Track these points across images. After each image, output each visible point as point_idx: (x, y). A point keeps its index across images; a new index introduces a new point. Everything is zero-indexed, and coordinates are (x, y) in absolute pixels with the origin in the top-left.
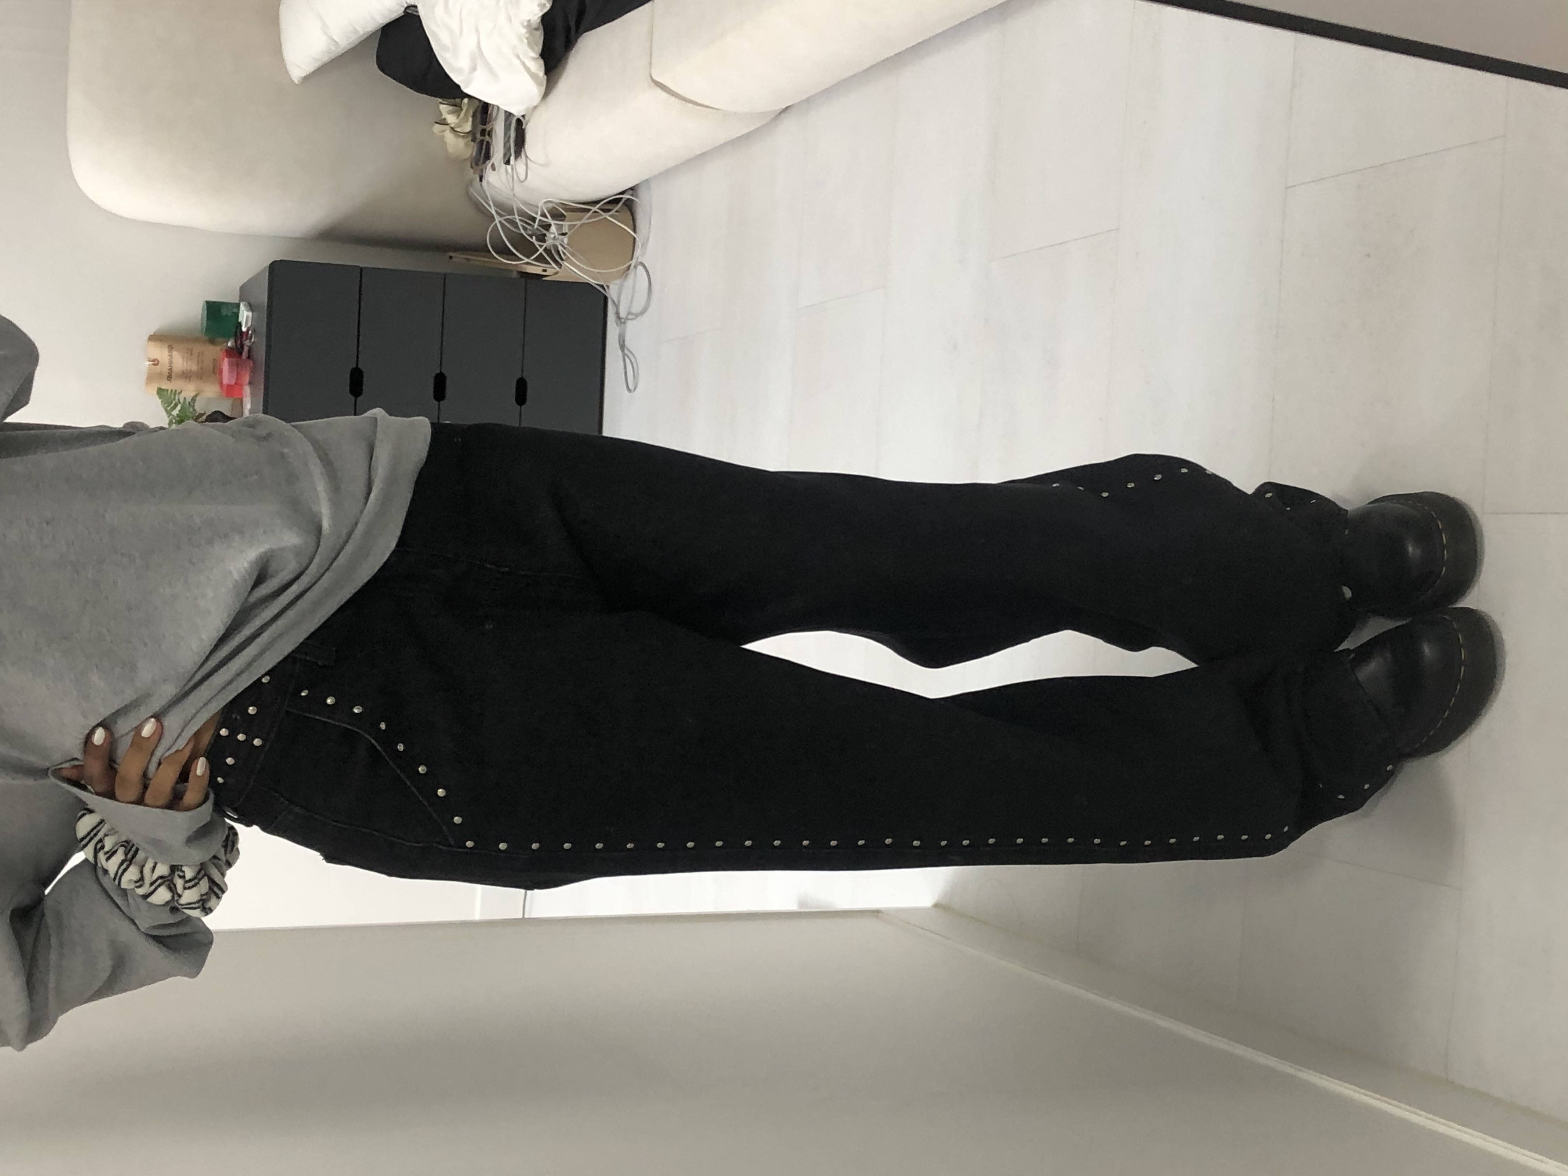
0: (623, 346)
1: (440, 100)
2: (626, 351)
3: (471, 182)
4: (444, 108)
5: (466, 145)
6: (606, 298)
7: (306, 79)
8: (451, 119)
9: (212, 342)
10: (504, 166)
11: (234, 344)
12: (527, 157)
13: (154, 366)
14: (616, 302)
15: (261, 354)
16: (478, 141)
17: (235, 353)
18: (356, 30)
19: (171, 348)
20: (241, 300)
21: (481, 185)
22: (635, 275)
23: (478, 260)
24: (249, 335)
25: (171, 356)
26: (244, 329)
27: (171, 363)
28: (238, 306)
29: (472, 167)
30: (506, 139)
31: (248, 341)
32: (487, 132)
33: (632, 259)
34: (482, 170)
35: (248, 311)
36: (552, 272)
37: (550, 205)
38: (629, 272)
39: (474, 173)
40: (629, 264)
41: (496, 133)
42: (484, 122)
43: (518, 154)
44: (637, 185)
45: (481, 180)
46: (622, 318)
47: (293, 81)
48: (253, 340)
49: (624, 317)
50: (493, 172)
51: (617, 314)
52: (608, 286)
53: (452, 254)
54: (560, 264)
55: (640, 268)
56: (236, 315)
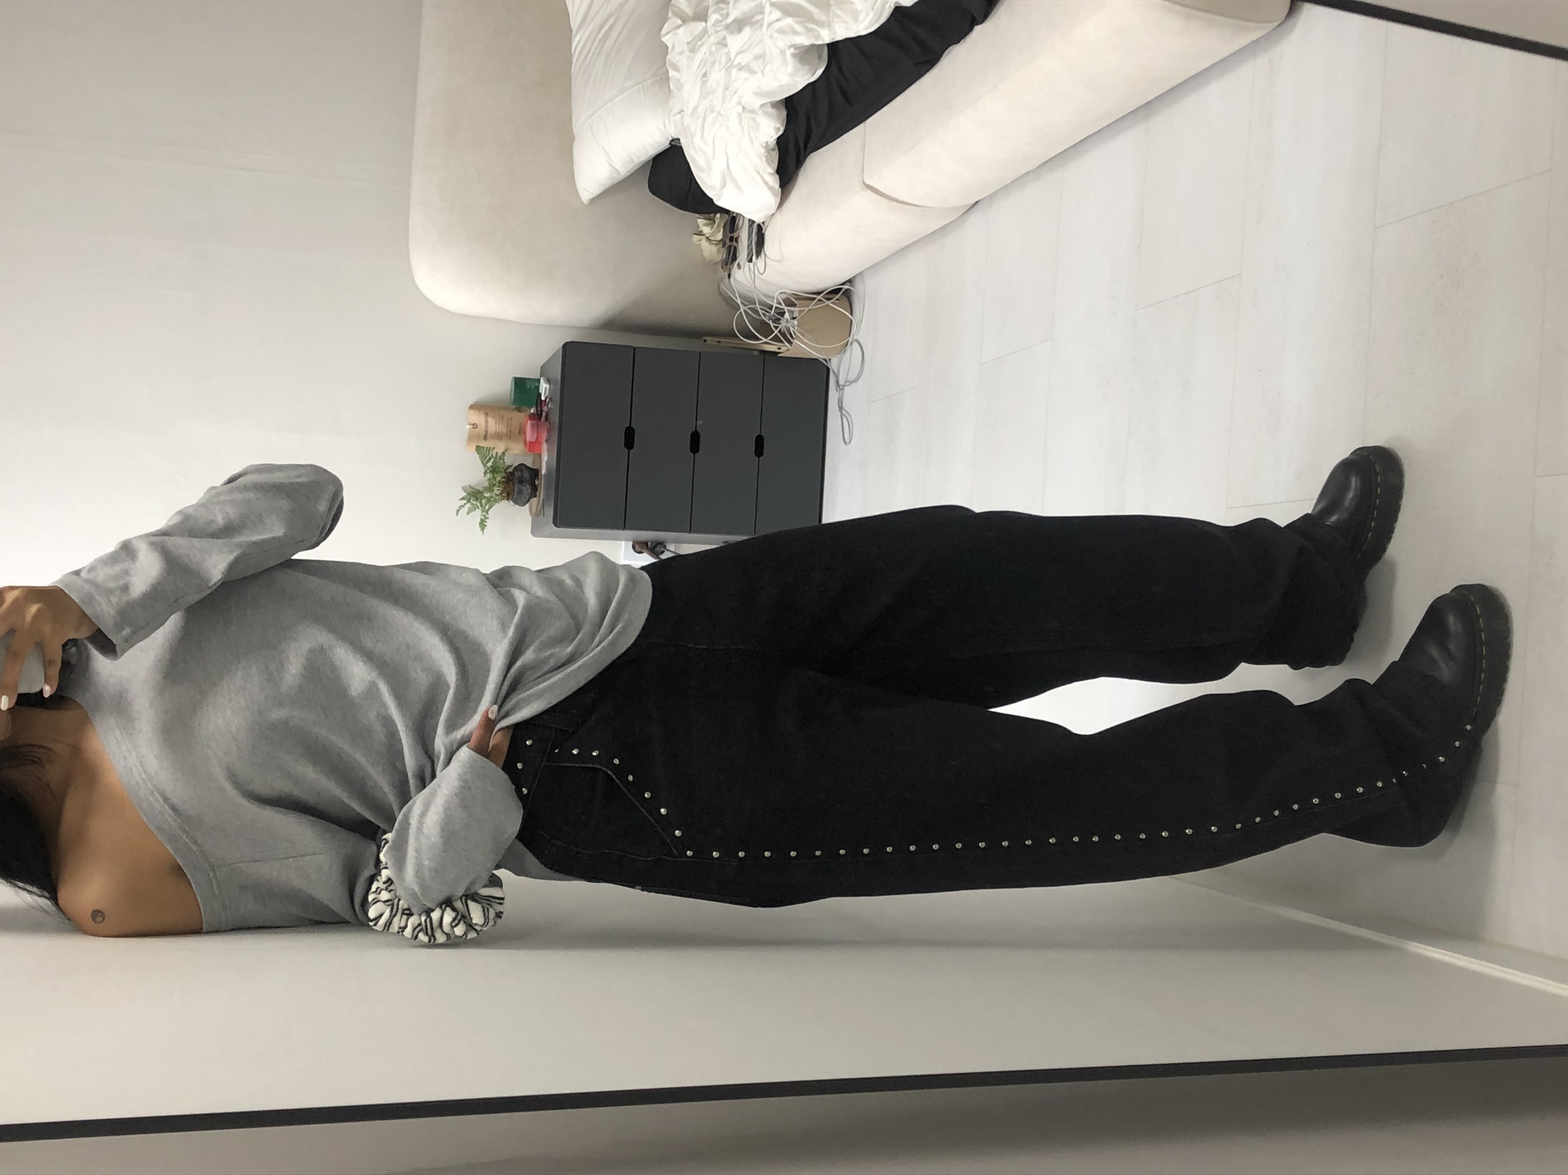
0: (841, 408)
1: (698, 216)
2: (843, 412)
3: (722, 280)
4: (701, 222)
5: (718, 251)
6: (828, 369)
7: (593, 200)
8: (706, 230)
9: (519, 410)
10: (747, 263)
11: (536, 411)
12: (765, 255)
13: (474, 430)
14: (836, 372)
15: (555, 418)
16: (726, 246)
17: (537, 417)
18: (632, 159)
19: (487, 415)
20: (541, 376)
21: (729, 281)
22: (852, 350)
23: (726, 342)
24: (547, 403)
25: (486, 421)
26: (543, 398)
27: (487, 426)
28: (539, 381)
29: (722, 268)
30: (750, 242)
31: (546, 407)
32: (734, 240)
33: (849, 336)
34: (730, 270)
35: (546, 383)
36: (786, 350)
37: (784, 296)
38: (847, 348)
39: (724, 272)
40: (846, 341)
41: (741, 239)
42: (732, 230)
43: (758, 254)
44: (854, 277)
45: (729, 277)
46: (842, 385)
47: (583, 203)
48: (549, 406)
49: (843, 384)
50: (739, 270)
51: (837, 382)
52: (830, 360)
53: (706, 338)
54: (790, 343)
55: (855, 344)
56: (538, 388)
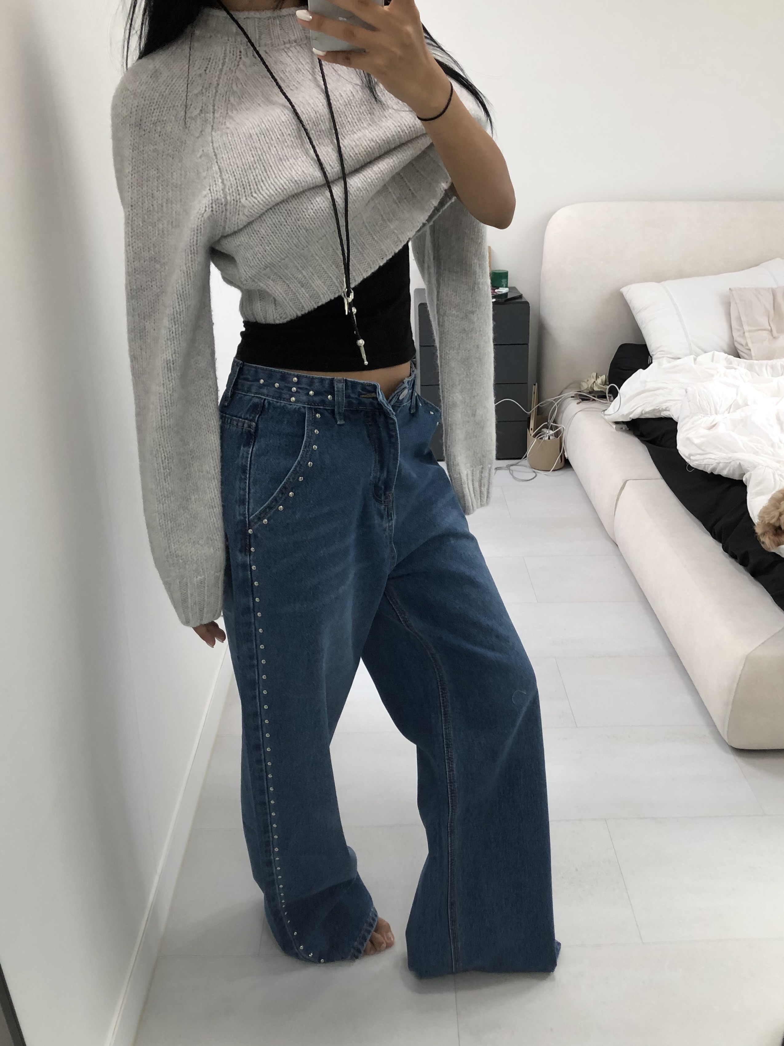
1: (607, 375)
4: (603, 378)
5: (587, 389)
6: (520, 459)
8: (599, 381)
14: (519, 464)
16: (590, 394)
20: (510, 288)
21: (570, 397)
22: (531, 472)
23: (534, 397)
28: (506, 287)
33: (540, 470)
34: (576, 397)
35: (504, 291)
36: (531, 433)
37: (562, 430)
38: (532, 470)
40: (536, 469)
42: (599, 397)
44: (573, 470)
45: (572, 397)
49: (512, 467)
50: (576, 403)
51: (514, 465)
52: (526, 458)
53: (536, 384)
54: (535, 436)
55: (534, 474)
56: (502, 286)
